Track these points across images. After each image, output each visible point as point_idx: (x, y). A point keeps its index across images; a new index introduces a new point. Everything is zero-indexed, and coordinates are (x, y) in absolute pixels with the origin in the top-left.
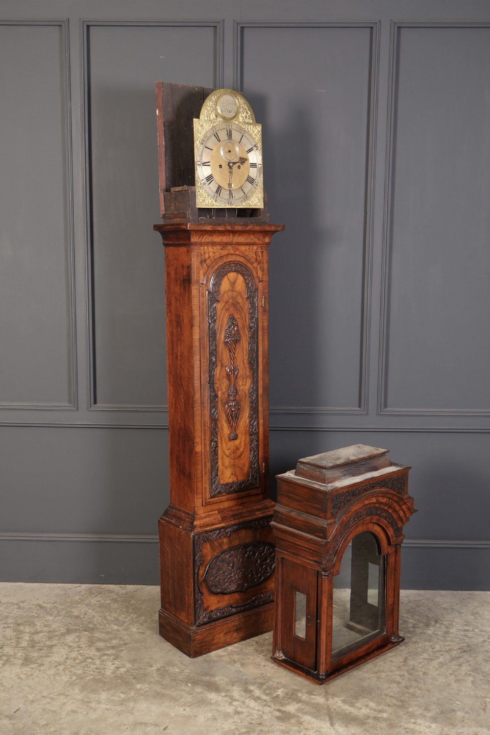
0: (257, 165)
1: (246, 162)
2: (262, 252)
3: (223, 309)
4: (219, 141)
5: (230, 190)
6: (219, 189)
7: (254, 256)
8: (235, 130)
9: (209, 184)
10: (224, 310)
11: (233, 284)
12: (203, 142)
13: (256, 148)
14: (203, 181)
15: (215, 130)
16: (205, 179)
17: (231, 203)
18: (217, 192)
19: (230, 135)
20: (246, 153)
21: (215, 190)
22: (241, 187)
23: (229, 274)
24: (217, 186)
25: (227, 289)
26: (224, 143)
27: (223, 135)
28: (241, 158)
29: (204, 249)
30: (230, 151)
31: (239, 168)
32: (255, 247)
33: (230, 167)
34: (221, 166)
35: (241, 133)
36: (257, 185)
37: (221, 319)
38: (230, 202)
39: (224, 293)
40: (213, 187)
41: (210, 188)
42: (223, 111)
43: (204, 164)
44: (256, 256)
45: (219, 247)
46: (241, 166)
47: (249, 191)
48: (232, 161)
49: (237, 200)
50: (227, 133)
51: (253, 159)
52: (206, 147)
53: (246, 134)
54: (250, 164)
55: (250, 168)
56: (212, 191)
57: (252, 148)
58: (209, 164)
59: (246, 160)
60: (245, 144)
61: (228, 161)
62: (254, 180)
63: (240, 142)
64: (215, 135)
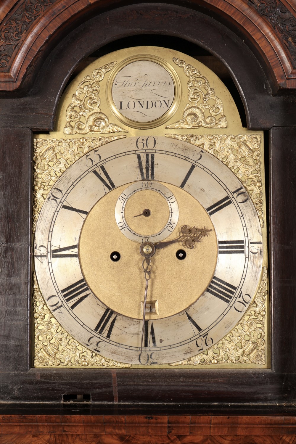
0: (246, 244)
1: (204, 239)
4: (111, 186)
5: (146, 322)
6: (107, 320)
8: (166, 152)
9: (73, 307)
12: (58, 195)
13: (240, 198)
14: (54, 300)
15: (96, 160)
16: (61, 295)
17: (148, 357)
18: (99, 328)
19: (147, 168)
20: (205, 214)
21: (93, 323)
22: (186, 310)
24: (102, 312)
26: (127, 192)
27: (124, 171)
28: (186, 230)
30: (147, 213)
31: (181, 255)
33: (148, 258)
34: (116, 256)
35: (186, 159)
36: (244, 303)
38: (144, 354)
40: (88, 313)
41: (76, 318)
42: (124, 105)
43: (56, 253)
46: (187, 250)
47: (217, 322)
48: (154, 240)
49: (171, 347)
50: (137, 164)
51: (229, 231)
52: (64, 207)
53: (205, 162)
54: (221, 242)
55: (220, 255)
56: (83, 325)
57: (227, 198)
58: (75, 251)
59: (204, 232)
60: (203, 190)
61: (140, 240)
62: (234, 288)
63: (182, 186)
64: (95, 172)
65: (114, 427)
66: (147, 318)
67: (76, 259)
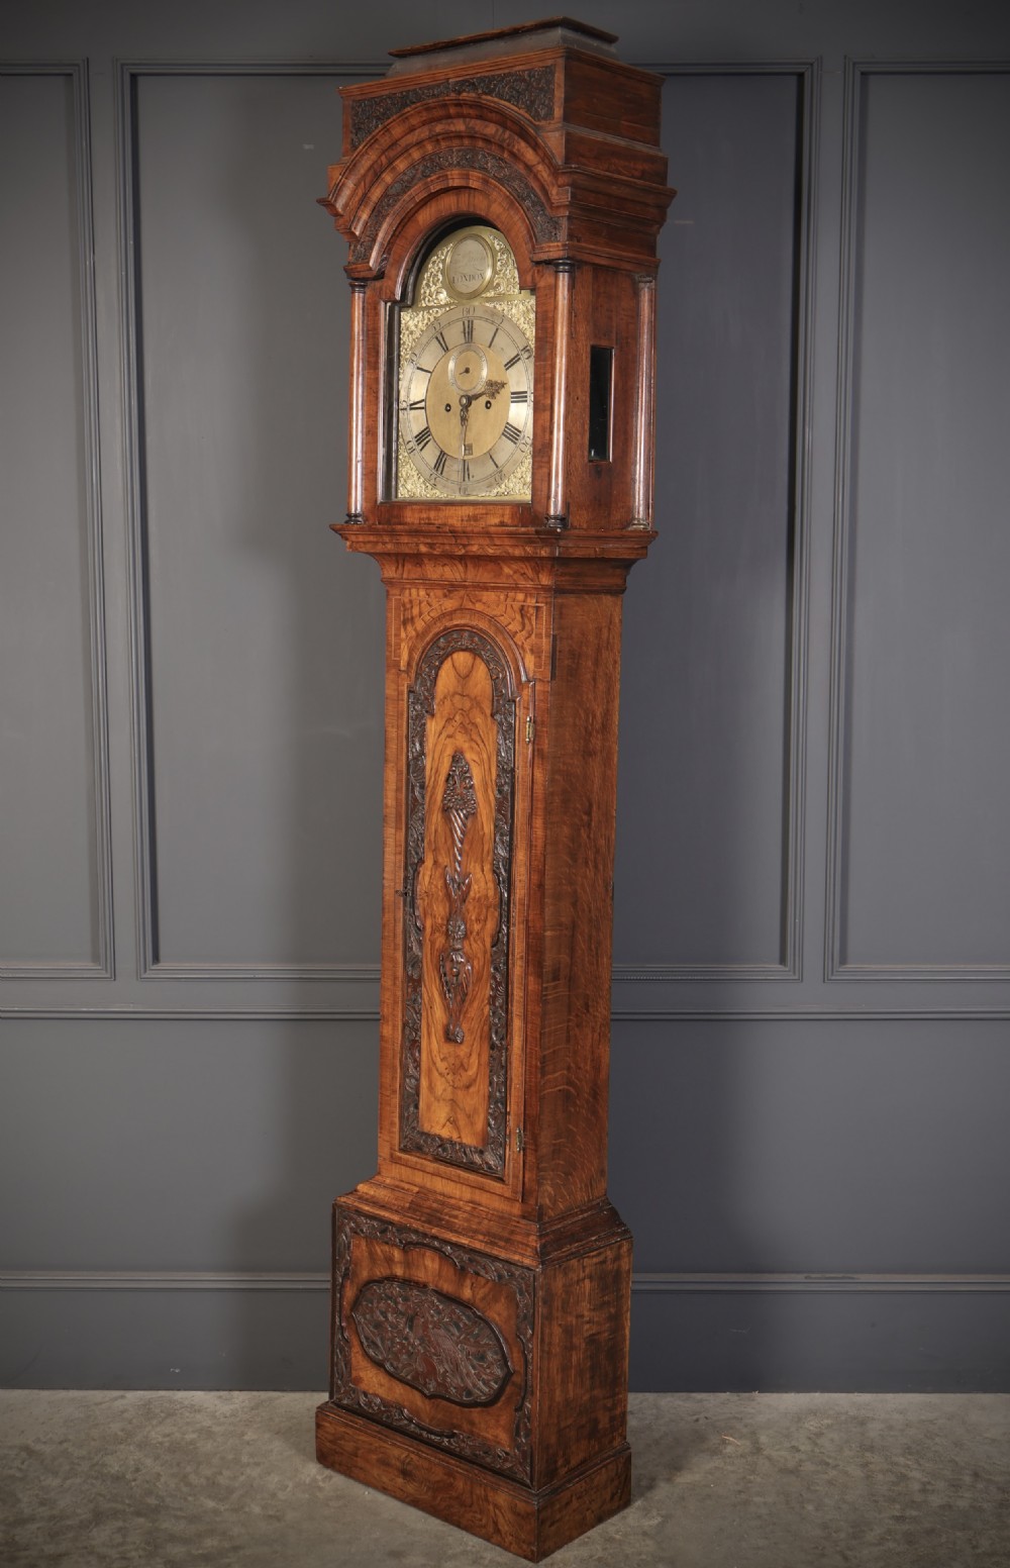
0: (529, 394)
1: (502, 391)
2: (538, 609)
3: (440, 733)
5: (465, 462)
6: (442, 459)
7: (518, 617)
8: (481, 319)
9: (421, 450)
10: (443, 736)
11: (464, 677)
12: (414, 359)
13: (523, 355)
14: (410, 445)
15: (438, 328)
16: (414, 441)
17: (465, 490)
18: (436, 467)
19: (468, 333)
20: (503, 370)
21: (432, 463)
22: (488, 452)
23: (455, 656)
24: (438, 454)
25: (451, 690)
26: (456, 353)
27: (454, 335)
28: (491, 384)
29: (410, 595)
30: (467, 371)
31: (488, 405)
32: (520, 596)
33: (466, 408)
35: (493, 323)
36: (526, 444)
37: (436, 757)
38: (463, 488)
39: (445, 698)
40: (430, 454)
41: (423, 459)
42: (456, 279)
43: (412, 407)
44: (522, 616)
45: (439, 593)
46: (491, 401)
47: (508, 461)
48: (470, 394)
49: (478, 482)
50: (462, 329)
51: (518, 383)
52: (418, 368)
53: (505, 325)
54: (513, 393)
55: (513, 405)
56: (427, 464)
57: (518, 355)
58: (422, 404)
59: (503, 385)
60: (502, 349)
61: (462, 393)
62: (520, 432)
63: (490, 346)
64: (437, 338)
65: (424, 536)
66: (466, 458)
67: (423, 411)
